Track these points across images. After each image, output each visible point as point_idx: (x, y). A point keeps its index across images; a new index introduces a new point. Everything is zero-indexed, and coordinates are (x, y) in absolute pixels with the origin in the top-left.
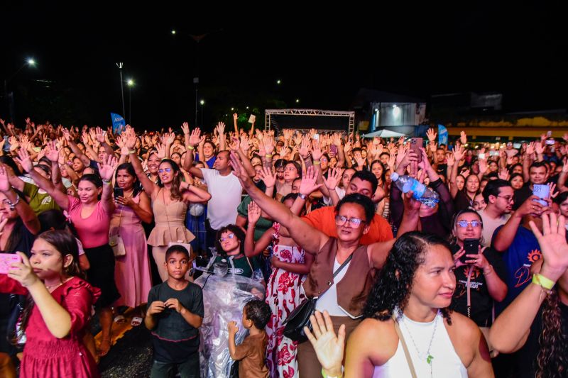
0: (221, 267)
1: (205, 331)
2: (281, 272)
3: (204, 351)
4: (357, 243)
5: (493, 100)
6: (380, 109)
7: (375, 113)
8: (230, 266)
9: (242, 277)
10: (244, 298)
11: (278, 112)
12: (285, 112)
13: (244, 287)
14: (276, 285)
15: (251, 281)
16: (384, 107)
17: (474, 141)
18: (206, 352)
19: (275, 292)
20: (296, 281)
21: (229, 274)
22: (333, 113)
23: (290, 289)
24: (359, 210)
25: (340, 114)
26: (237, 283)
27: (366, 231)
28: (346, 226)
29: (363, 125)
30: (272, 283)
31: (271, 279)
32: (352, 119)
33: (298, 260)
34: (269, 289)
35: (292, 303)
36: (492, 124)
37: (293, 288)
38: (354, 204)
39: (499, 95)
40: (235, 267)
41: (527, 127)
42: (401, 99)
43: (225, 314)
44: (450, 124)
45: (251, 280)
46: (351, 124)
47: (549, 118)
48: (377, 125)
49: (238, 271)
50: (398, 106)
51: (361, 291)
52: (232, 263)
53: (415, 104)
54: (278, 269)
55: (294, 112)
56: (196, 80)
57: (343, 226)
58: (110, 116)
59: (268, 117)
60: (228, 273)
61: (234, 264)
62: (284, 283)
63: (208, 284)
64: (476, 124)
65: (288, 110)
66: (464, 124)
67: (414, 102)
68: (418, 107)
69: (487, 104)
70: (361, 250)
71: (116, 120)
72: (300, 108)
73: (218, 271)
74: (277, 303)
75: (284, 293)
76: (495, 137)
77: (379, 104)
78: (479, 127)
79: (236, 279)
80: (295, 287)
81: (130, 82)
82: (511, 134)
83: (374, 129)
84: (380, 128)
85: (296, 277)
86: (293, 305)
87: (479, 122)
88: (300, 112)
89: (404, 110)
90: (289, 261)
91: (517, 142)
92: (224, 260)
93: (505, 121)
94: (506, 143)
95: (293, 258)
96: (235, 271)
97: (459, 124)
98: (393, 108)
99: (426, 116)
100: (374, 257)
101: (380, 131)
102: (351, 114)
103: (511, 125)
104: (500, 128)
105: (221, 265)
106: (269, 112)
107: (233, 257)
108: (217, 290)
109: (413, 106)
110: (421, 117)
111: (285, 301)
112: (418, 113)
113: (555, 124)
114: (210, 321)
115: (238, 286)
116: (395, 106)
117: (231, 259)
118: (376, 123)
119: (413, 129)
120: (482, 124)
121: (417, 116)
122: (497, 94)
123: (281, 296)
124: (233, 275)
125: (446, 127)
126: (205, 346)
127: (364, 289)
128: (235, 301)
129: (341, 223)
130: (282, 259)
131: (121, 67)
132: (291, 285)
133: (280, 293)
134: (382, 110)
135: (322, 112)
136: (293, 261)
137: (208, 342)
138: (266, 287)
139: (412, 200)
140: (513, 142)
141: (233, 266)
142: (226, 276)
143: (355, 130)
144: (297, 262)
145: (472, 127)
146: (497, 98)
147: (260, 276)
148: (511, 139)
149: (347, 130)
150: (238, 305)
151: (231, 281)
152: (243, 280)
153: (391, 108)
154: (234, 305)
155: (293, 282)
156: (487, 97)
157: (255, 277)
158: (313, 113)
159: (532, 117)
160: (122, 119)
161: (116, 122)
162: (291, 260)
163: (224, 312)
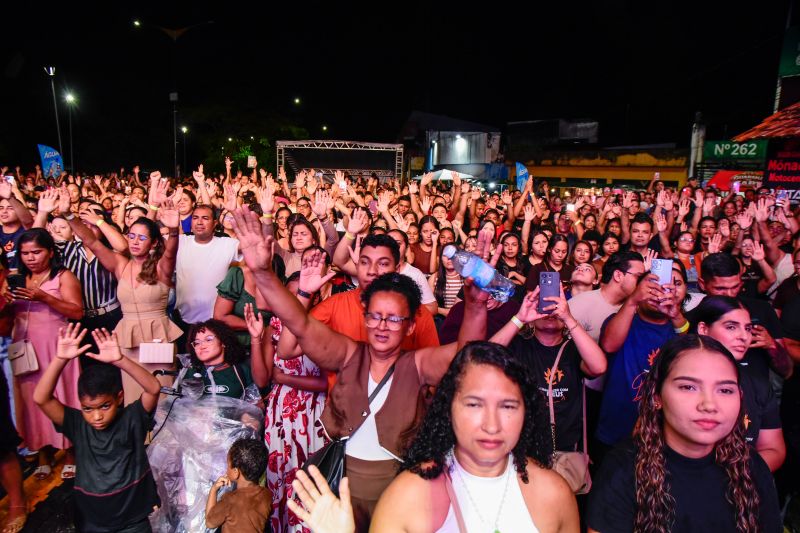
0: (192, 385)
1: (171, 485)
2: (285, 390)
3: (171, 515)
4: (397, 350)
5: (586, 129)
6: (438, 141)
7: (432, 146)
8: (208, 382)
9: (227, 399)
10: (230, 431)
11: (295, 144)
12: (305, 144)
13: (231, 413)
14: (280, 410)
15: (241, 403)
16: (444, 138)
17: (563, 185)
18: (173, 516)
19: (278, 420)
20: (309, 402)
21: (207, 394)
22: (374, 147)
23: (300, 414)
24: (399, 302)
25: (383, 147)
26: (220, 408)
27: (411, 330)
28: (382, 328)
29: (416, 163)
30: (274, 408)
31: (271, 401)
32: (400, 154)
33: (310, 370)
34: (270, 415)
35: (304, 434)
36: (586, 162)
37: (304, 412)
38: (392, 292)
39: (594, 123)
40: (217, 384)
41: (629, 167)
42: (467, 127)
43: (201, 457)
44: (532, 162)
45: (240, 401)
46: (399, 162)
47: (656, 154)
48: (435, 163)
49: (221, 389)
50: (463, 136)
51: (411, 420)
52: (211, 377)
53: (486, 134)
54: (281, 385)
55: (318, 144)
56: (174, 97)
57: (376, 328)
58: (37, 150)
59: (280, 151)
60: (205, 394)
61: (215, 379)
62: (291, 407)
63: (174, 412)
64: (566, 163)
65: (309, 142)
66: (549, 162)
67: (484, 132)
68: (489, 138)
69: (579, 135)
70: (405, 360)
71: (47, 155)
72: (326, 139)
73: (190, 393)
74: (282, 435)
75: (292, 420)
76: (590, 180)
77: (437, 133)
78: (569, 166)
79: (219, 401)
80: (308, 410)
81: (70, 98)
82: (609, 176)
83: (432, 168)
84: (439, 167)
85: (309, 396)
86: (306, 437)
87: (568, 160)
88: (328, 145)
89: (470, 142)
90: (297, 374)
91: (617, 187)
92: (197, 375)
93: (602, 158)
94: (603, 188)
95: (303, 369)
96: (215, 389)
97: (544, 162)
98: (456, 139)
99: (501, 151)
100: (426, 369)
101: (439, 172)
102: (399, 148)
103: (609, 164)
104: (596, 167)
105: (194, 382)
106: (281, 145)
107: (212, 368)
108: (189, 419)
109: (483, 136)
110: (493, 152)
111: (293, 431)
112: (490, 147)
113: (662, 163)
114: (178, 469)
115: (220, 412)
116: (458, 137)
117: (209, 371)
118: (434, 160)
119: (483, 168)
120: (573, 162)
121: (489, 151)
122: (592, 122)
123: (287, 425)
124: (214, 396)
125: (526, 166)
126: (172, 508)
127: (416, 417)
128: (216, 436)
129: (373, 324)
130: (288, 371)
131: (52, 74)
132: (302, 408)
133: (286, 421)
134: (442, 141)
135: (358, 144)
136: (304, 374)
137: (175, 503)
138: (265, 412)
139: (474, 289)
140: (611, 187)
141: (213, 382)
142: (201, 398)
143: (406, 170)
144: (309, 375)
145: (561, 165)
146: (593, 127)
147: (255, 395)
148: (609, 182)
149: (393, 170)
150: (221, 441)
151: (210, 406)
152: (229, 402)
153: (453, 138)
154: (216, 441)
155: (305, 404)
156: (579, 125)
157: (247, 396)
158: (345, 146)
159: (634, 153)
160: (57, 154)
161: (47, 159)
162: (300, 372)
163: (199, 454)
